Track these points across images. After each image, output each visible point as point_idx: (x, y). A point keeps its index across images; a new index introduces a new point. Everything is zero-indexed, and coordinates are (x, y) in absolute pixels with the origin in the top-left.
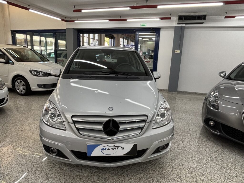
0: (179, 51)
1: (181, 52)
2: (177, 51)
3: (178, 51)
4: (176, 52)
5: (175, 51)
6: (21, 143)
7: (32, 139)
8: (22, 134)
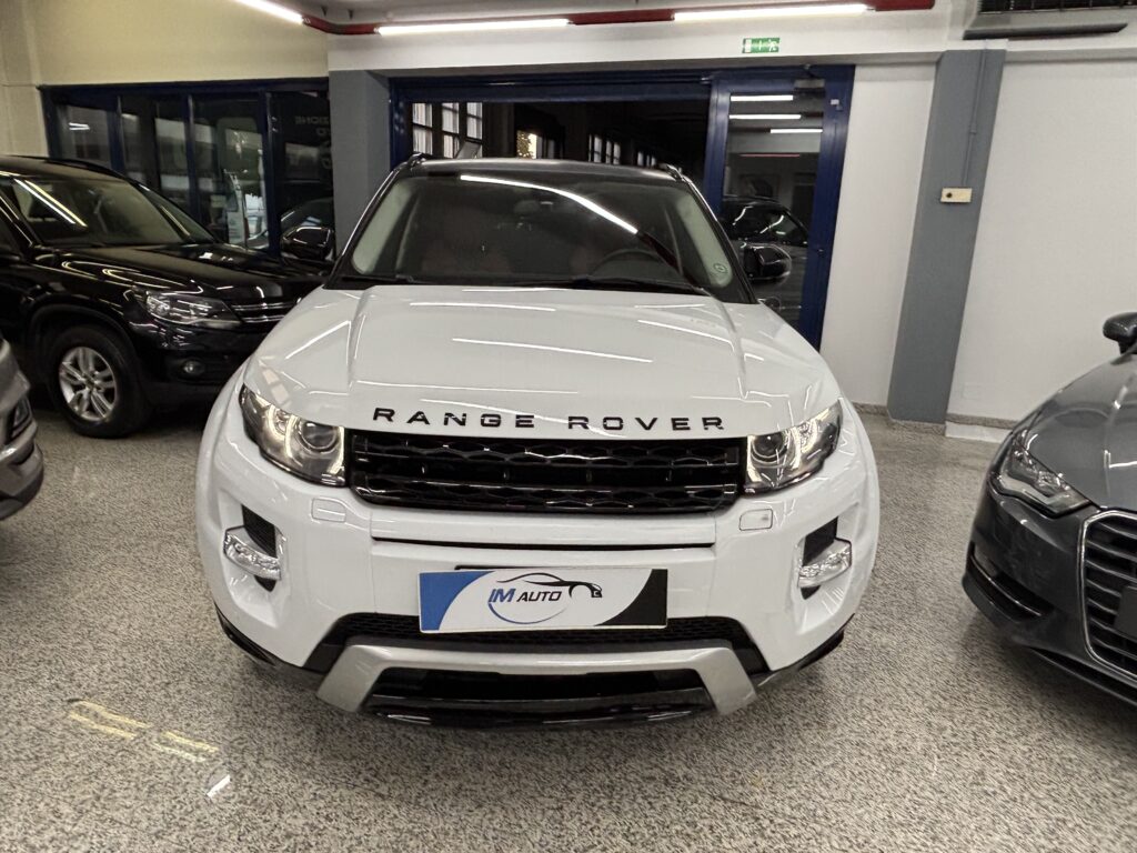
0: (969, 191)
1: (977, 198)
2: (955, 192)
3: (963, 195)
4: (949, 195)
5: (946, 191)
6: (54, 812)
7: (135, 775)
8: (69, 736)
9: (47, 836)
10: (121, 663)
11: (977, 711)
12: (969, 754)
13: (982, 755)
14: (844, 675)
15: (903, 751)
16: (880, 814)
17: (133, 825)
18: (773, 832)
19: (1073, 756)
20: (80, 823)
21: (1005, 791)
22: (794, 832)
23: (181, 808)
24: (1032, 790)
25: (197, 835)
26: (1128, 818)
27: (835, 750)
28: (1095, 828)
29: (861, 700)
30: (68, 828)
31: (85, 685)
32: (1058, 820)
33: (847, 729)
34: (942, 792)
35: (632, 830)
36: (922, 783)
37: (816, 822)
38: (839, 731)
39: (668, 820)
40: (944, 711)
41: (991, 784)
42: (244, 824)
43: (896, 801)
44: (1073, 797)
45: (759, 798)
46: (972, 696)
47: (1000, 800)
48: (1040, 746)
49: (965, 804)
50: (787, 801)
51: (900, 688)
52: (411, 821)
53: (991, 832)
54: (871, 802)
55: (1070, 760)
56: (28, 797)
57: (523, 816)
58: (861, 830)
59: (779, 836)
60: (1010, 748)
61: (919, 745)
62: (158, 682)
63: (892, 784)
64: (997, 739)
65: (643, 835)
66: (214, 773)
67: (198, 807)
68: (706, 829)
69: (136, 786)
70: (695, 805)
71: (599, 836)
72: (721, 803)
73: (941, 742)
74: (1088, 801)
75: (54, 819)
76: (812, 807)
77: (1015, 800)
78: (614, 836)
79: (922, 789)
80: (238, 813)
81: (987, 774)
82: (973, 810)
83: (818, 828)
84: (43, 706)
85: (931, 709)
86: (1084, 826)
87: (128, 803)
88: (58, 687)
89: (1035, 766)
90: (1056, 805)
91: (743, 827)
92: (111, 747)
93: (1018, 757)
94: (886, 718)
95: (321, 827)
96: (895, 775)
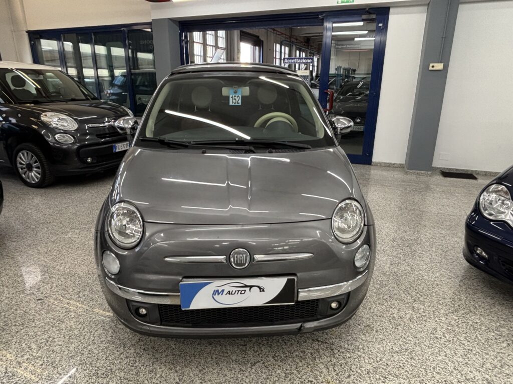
0: (442, 64)
1: (446, 68)
2: (435, 64)
3: (439, 66)
4: (433, 67)
5: (431, 65)
6: (29, 347)
7: (64, 331)
8: (37, 315)
9: (25, 357)
10: (60, 283)
11: (436, 301)
12: (431, 321)
13: (436, 321)
14: (376, 286)
15: (400, 319)
16: (388, 348)
17: (62, 353)
18: (339, 356)
19: (478, 321)
20: (39, 352)
21: (445, 337)
22: (348, 355)
23: (82, 346)
24: (458, 336)
25: (88, 357)
26: (501, 349)
27: (370, 319)
28: (485, 353)
29: (383, 297)
30: (34, 354)
31: (45, 293)
32: (469, 350)
33: (376, 310)
34: (416, 337)
35: (276, 355)
36: (408, 334)
37: (359, 351)
38: (372, 310)
39: (293, 350)
40: (421, 301)
41: (439, 334)
42: (108, 352)
43: (396, 341)
44: (477, 340)
45: (334, 340)
46: (434, 294)
47: (442, 341)
48: (464, 317)
49: (427, 343)
50: (346, 342)
51: (401, 291)
52: (180, 351)
53: (438, 355)
54: (384, 342)
55: (477, 323)
56: (18, 341)
57: (229, 349)
58: (378, 355)
59: (342, 357)
60: (450, 318)
61: (408, 316)
62: (76, 291)
63: (394, 334)
64: (443, 314)
65: (281, 357)
66: (97, 330)
67: (90, 345)
68: (309, 354)
69: (64, 336)
70: (305, 344)
71: (262, 357)
72: (317, 342)
73: (418, 315)
74: (483, 341)
75: (29, 351)
76: (358, 345)
77: (450, 341)
78: (268, 357)
79: (408, 336)
80: (106, 348)
81: (438, 329)
82: (430, 346)
83: (359, 354)
84: (27, 302)
85: (415, 301)
86: (481, 353)
87: (60, 343)
88: (33, 294)
89: (460, 326)
90: (469, 343)
91: (326, 353)
92: (54, 319)
93: (453, 322)
94: (394, 304)
95: (141, 353)
96: (396, 330)
